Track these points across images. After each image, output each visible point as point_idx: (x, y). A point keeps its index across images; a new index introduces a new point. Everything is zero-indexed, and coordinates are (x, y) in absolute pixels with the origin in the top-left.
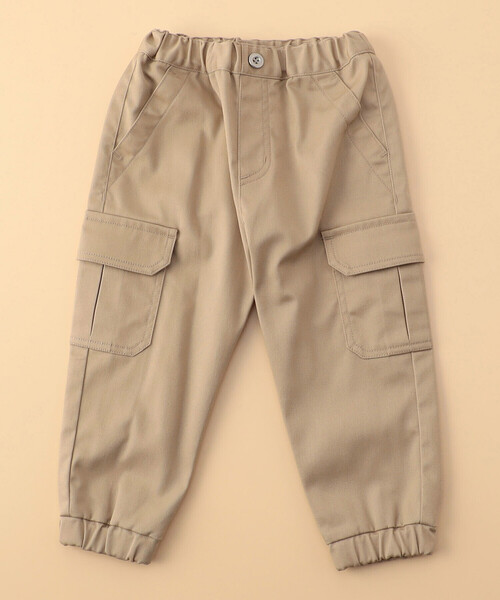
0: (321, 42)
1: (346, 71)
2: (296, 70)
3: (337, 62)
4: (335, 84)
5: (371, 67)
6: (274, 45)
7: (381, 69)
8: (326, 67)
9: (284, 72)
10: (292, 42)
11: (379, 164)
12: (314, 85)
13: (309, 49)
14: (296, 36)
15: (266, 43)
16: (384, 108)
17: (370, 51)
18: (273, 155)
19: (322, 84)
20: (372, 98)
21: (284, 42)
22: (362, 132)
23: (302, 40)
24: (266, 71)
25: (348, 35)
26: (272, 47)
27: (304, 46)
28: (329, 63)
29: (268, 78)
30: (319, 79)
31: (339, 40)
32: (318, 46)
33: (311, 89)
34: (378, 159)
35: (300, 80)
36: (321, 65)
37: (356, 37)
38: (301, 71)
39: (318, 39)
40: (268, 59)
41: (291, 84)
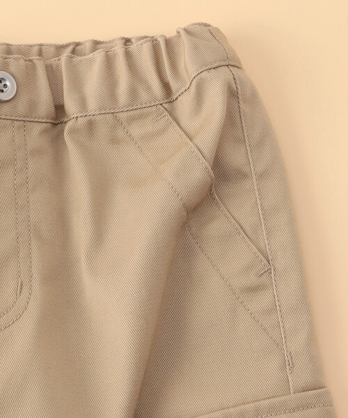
0: (133, 48)
1: (184, 104)
2: (83, 103)
3: (166, 87)
4: (162, 131)
5: (233, 93)
6: (40, 53)
7: (254, 99)
8: (144, 96)
9: (59, 109)
10: (76, 48)
11: (253, 289)
12: (120, 133)
13: (109, 61)
14: (83, 34)
15: (24, 51)
16: (262, 176)
17: (231, 63)
18: (36, 276)
19: (137, 130)
20: (236, 157)
21: (60, 48)
22: (217, 226)
23: (96, 44)
24: (21, 106)
25: (185, 30)
26: (35, 58)
27: (99, 56)
28: (148, 88)
29: (26, 121)
30: (131, 120)
31: (168, 42)
32: (128, 55)
33: (114, 141)
34: (252, 279)
35: (91, 125)
36: (133, 93)
37: (202, 34)
38: (92, 105)
39: (127, 41)
40: (26, 81)
41: (73, 131)
